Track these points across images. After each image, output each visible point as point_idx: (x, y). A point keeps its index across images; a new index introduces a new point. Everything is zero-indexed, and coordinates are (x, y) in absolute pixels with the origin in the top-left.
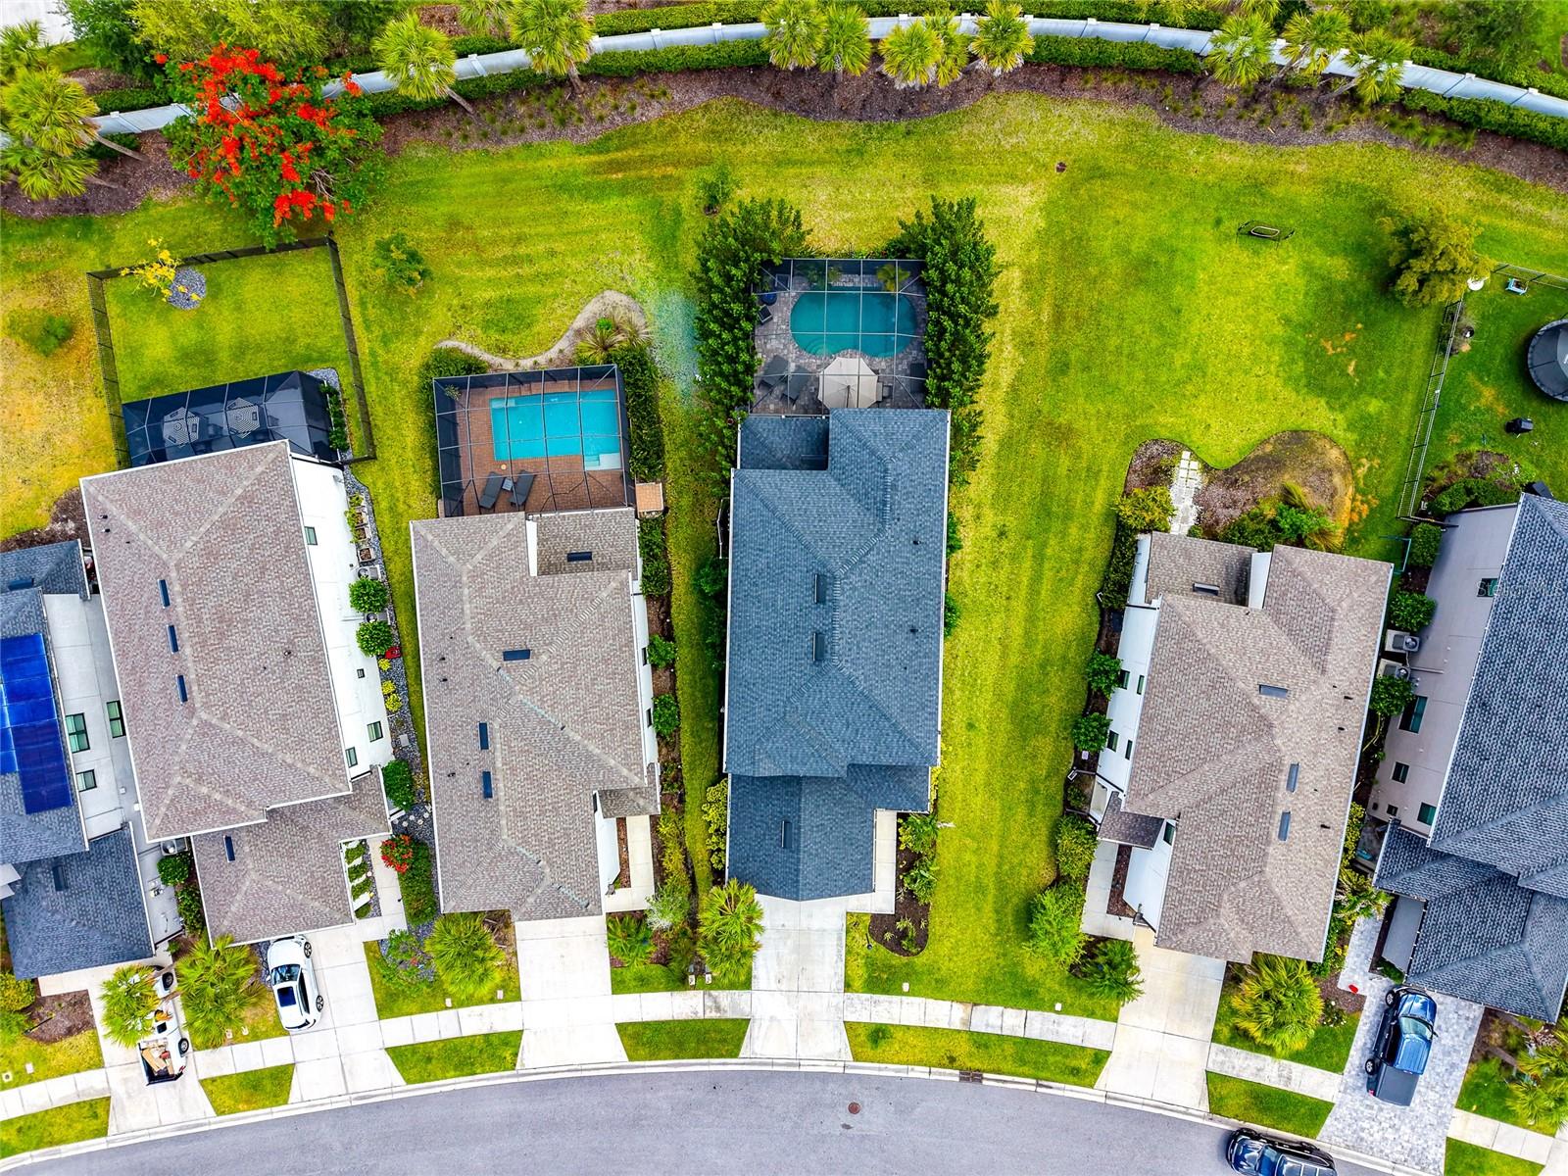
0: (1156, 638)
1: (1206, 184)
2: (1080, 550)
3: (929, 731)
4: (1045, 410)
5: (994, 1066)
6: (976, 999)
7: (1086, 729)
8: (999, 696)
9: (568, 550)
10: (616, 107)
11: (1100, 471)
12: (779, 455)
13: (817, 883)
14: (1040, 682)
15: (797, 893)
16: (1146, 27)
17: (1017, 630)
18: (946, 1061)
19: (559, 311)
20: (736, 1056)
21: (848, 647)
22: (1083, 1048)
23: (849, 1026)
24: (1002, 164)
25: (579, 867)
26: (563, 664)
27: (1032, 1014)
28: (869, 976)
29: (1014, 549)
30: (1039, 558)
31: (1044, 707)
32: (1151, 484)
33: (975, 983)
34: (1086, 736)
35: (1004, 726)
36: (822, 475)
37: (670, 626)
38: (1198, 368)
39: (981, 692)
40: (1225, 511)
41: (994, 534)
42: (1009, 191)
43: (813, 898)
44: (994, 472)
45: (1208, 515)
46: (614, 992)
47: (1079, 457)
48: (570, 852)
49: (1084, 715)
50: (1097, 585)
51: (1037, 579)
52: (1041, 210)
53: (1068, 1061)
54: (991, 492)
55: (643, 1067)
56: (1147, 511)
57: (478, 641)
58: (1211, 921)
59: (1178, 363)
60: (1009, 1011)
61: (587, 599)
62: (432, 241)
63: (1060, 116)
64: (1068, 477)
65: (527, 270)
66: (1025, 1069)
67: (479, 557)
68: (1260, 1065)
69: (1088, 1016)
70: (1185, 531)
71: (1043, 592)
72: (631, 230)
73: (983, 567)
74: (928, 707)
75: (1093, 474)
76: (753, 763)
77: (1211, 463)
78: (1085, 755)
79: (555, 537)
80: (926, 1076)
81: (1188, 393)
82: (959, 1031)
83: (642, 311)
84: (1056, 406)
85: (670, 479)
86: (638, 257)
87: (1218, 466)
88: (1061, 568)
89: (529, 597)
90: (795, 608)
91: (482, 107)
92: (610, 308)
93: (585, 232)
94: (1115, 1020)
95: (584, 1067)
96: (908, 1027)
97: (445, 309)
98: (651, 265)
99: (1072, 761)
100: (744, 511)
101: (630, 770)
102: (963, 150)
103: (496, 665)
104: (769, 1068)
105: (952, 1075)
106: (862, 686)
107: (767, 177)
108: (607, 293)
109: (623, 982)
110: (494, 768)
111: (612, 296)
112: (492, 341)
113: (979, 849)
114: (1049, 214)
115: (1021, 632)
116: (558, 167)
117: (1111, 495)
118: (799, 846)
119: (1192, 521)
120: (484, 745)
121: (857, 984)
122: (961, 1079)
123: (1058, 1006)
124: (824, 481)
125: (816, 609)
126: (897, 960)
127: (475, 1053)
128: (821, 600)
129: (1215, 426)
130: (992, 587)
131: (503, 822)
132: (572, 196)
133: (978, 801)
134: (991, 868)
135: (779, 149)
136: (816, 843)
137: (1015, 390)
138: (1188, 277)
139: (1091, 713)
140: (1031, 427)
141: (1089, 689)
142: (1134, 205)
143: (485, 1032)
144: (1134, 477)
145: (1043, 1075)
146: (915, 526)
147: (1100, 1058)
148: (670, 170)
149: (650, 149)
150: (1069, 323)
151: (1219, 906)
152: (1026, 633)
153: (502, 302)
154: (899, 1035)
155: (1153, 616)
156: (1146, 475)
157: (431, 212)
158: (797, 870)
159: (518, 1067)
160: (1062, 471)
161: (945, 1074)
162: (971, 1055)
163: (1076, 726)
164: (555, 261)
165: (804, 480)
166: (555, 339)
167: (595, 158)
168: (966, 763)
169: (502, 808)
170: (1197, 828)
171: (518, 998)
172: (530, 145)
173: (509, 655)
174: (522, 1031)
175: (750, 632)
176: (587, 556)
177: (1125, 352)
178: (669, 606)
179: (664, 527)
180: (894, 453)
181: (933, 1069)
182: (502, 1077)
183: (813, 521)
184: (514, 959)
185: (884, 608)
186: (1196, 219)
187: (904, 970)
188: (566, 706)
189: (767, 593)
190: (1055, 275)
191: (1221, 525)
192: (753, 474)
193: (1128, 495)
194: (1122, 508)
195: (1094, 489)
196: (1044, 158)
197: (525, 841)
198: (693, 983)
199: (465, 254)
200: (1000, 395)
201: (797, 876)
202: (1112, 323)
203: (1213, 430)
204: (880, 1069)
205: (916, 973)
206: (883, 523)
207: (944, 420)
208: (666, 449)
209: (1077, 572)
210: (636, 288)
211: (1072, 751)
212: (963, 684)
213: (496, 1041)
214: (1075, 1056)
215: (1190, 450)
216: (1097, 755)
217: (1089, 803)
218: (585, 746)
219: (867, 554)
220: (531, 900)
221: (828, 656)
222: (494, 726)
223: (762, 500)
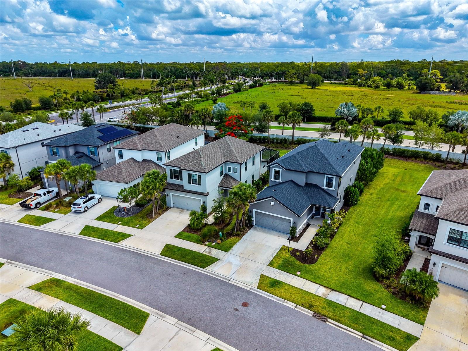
5: (336, 317)
18: (307, 306)
20: (204, 268)
23: (263, 276)
28: (283, 265)
53: (386, 332)
66: (356, 326)
69: (403, 316)
82: (320, 297)
94: (422, 324)
105: (310, 313)
121: (276, 265)
122: (313, 316)
126: (299, 263)
145: (368, 333)
147: (411, 338)
154: (286, 287)
161: (304, 310)
162: (323, 308)
181: (298, 306)
205: (306, 270)
214: (392, 331)
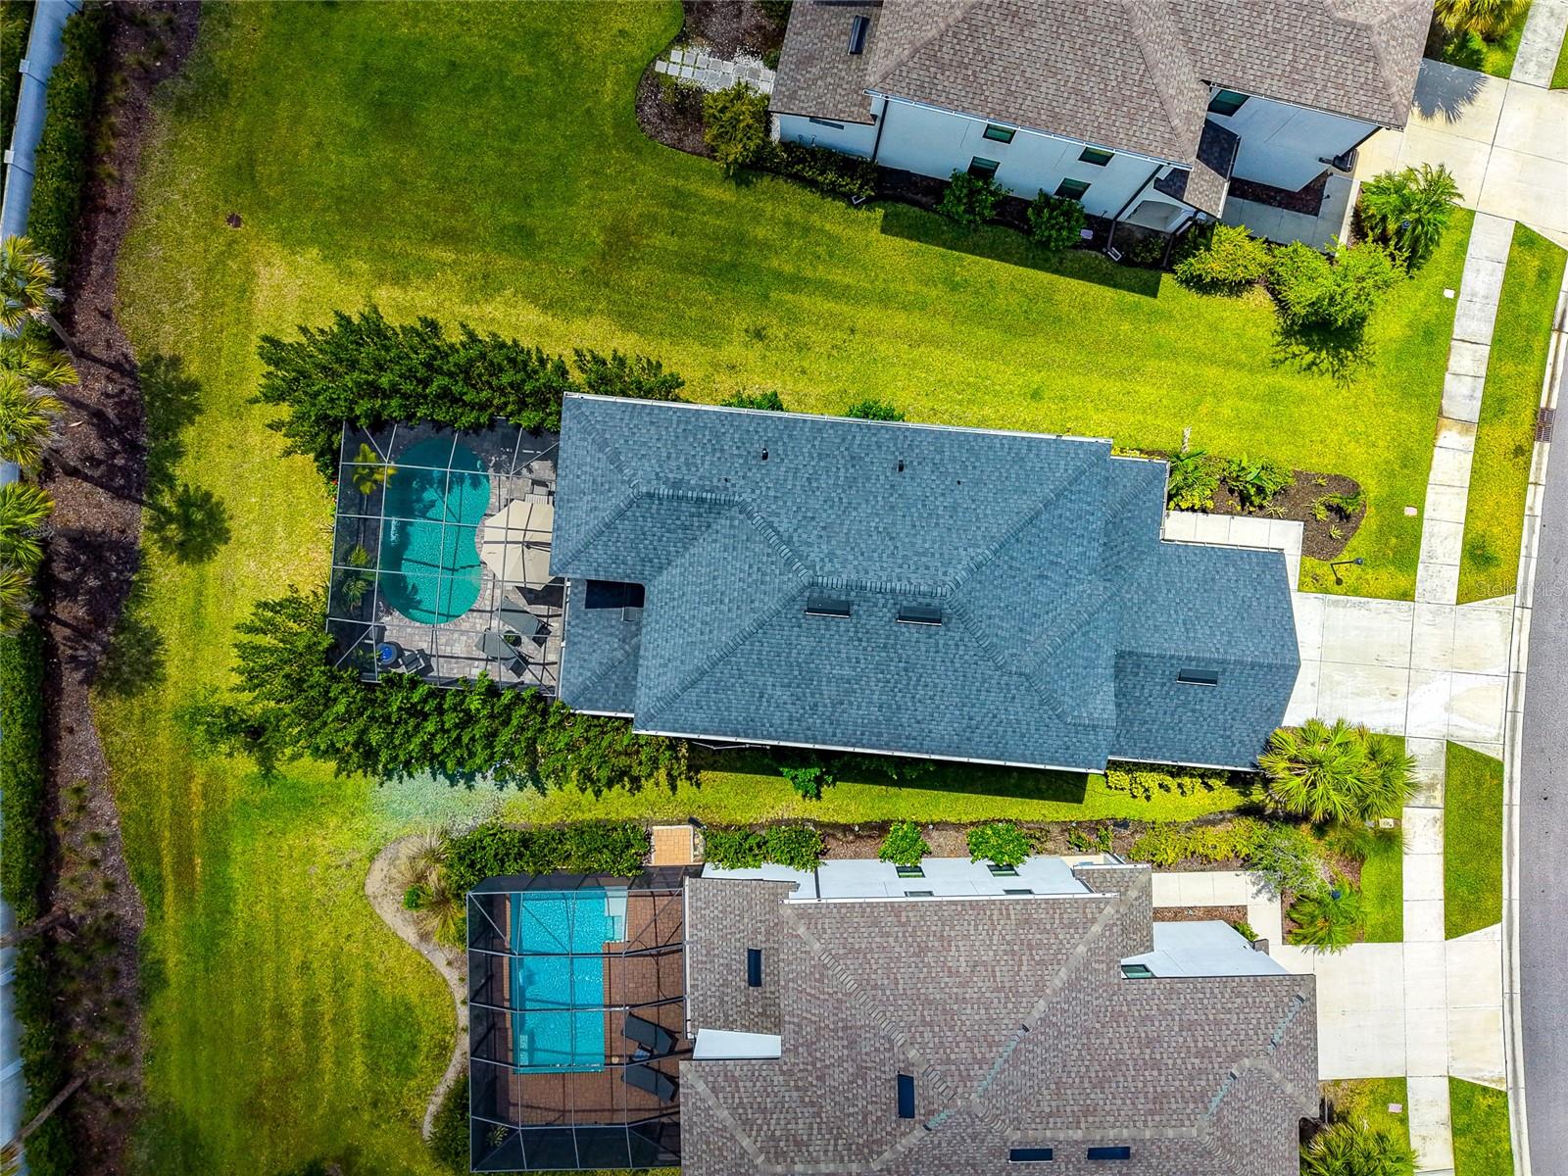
0: (932, 103)
1: (274, 18)
2: (788, 224)
3: (1057, 453)
4: (582, 262)
5: (1530, 391)
6: (1433, 411)
7: (1053, 227)
8: (993, 352)
9: (743, 984)
10: (94, 863)
11: (676, 189)
12: (619, 654)
13: (1272, 636)
14: (977, 292)
15: (1286, 668)
16: (24, 79)
17: (900, 320)
18: (1521, 460)
19: (391, 963)
20: (1501, 765)
21: (922, 570)
22: (1510, 262)
23: (1465, 596)
24: (224, 304)
25: (1241, 1009)
26: (924, 1024)
27: (1457, 333)
28: (1393, 563)
29: (781, 320)
30: (796, 283)
31: (1013, 289)
32: (700, 119)
33: (1409, 410)
34: (1062, 228)
35: (1039, 346)
36: (651, 593)
37: (864, 826)
38: (536, 41)
39: (987, 378)
40: (744, 17)
41: (759, 346)
42: (262, 296)
43: (1296, 644)
44: (668, 341)
45: (749, 41)
46: (1401, 940)
47: (653, 219)
48: (1217, 1022)
49: (1029, 232)
50: (841, 205)
51: (826, 289)
52: (294, 253)
53: (1529, 285)
54: (696, 347)
55: (1510, 902)
56: (739, 121)
57: (880, 1154)
58: (1375, 38)
59: (529, 70)
60: (1453, 364)
61: (822, 975)
62: (274, 1144)
63: (158, 217)
64: (682, 236)
65: (327, 1007)
66: (1537, 345)
67: (746, 1143)
68: (1545, 11)
69: (1465, 253)
70: (771, 74)
71: (847, 280)
72: (280, 849)
73: (806, 364)
74: (1019, 452)
75: (679, 200)
76: (1094, 727)
77: (675, 31)
78: (1087, 234)
79: (722, 1002)
80: (1541, 490)
81: (572, 59)
82: (1478, 438)
83: (398, 840)
84: (579, 249)
85: (648, 814)
86: (318, 842)
87: (680, 21)
88: (812, 254)
89: (814, 1064)
90: (856, 648)
91: (77, 1064)
92: (392, 887)
93: (277, 917)
94: (1472, 213)
95: (1507, 990)
96: (1469, 511)
97: (377, 1132)
98: (333, 822)
99: (1093, 253)
100: (698, 717)
101: (1094, 920)
102: (197, 360)
103: (919, 1133)
104: (1520, 717)
105: (1541, 453)
106: (984, 552)
107: (215, 646)
108: (369, 890)
109: (1385, 926)
110: (1084, 1142)
111: (374, 884)
112: (429, 1064)
113: (1214, 394)
114: (300, 242)
115: (903, 315)
116: (179, 951)
117: (709, 176)
118: (1216, 661)
119: (757, 64)
120: (1046, 1154)
121: (1402, 582)
122: (1547, 439)
123: (1449, 294)
124: (660, 592)
125: (859, 617)
126: (1370, 522)
127: (1481, 1151)
128: (844, 610)
129: (621, 23)
130: (834, 353)
131: (1170, 1133)
132: (223, 935)
133: (1146, 392)
134: (1243, 379)
135: (177, 625)
136: (1213, 635)
137: (551, 304)
138: (405, 49)
139: (1027, 220)
140: (607, 285)
141: (991, 222)
142: (296, 120)
143: (1448, 1134)
144: (688, 143)
145: (1546, 323)
146: (740, 456)
147: (1525, 239)
148: (195, 788)
149: (163, 814)
150: (459, 222)
151: (1353, 25)
152: (904, 308)
153: (371, 1048)
154: (1480, 526)
155: (897, 105)
156: (687, 125)
157: (231, 1145)
158: (1253, 666)
159: (1504, 1089)
160: (673, 243)
161: (1539, 463)
162: (1514, 423)
163: (1044, 245)
164: (315, 965)
165: (657, 622)
166: (431, 971)
167: (170, 896)
168: (1089, 406)
169: (1148, 1134)
170: (1228, 54)
171: (1402, 1082)
172: (142, 992)
173: (906, 1109)
174: (1451, 1080)
175: (888, 720)
176: (754, 956)
177: (506, 143)
178: (835, 826)
179: (718, 827)
180: (623, 482)
181: (1531, 479)
182: (1517, 1112)
183: (721, 612)
184: (1344, 1085)
185: (865, 509)
186: (323, 34)
187: (1387, 513)
188: (991, 1020)
189: (829, 691)
190: (390, 239)
191: (764, 22)
192: (644, 699)
193: (714, 149)
194: (731, 158)
195: (702, 200)
196: (218, 244)
197: (1202, 1098)
198: (1391, 821)
199: (296, 1098)
200: (557, 325)
201: (1261, 666)
202: (464, 162)
203: (628, 27)
204: (1528, 556)
205: (1390, 496)
206: (730, 504)
207: (578, 404)
208: (602, 816)
209: (821, 230)
210: (365, 847)
211: (1080, 253)
212: (973, 402)
213: (1464, 1119)
214: (1521, 275)
215: (653, 61)
216: (1089, 217)
217: (1157, 233)
218: (1055, 993)
219: (778, 533)
220: (1289, 1088)
221: (936, 602)
222: (1015, 1138)
223: (684, 690)
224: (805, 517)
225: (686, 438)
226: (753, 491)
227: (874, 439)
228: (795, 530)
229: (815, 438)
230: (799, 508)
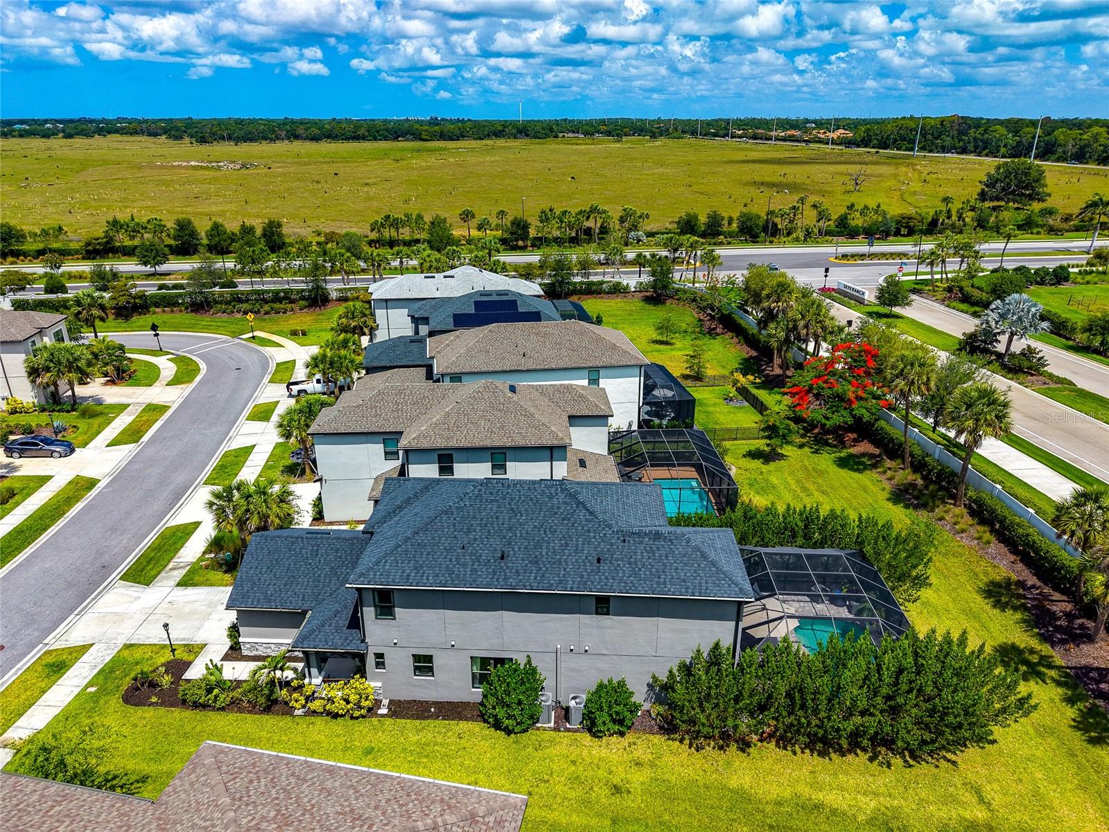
29: (598, 803)
41: (616, 781)
54: (673, 779)
73: (572, 768)
130: (546, 777)
146: (617, 560)
185: (529, 527)
224: (569, 519)
225: (657, 571)
226: (605, 535)
227: (521, 577)
228: (575, 511)
229: (564, 576)
230: (573, 525)
